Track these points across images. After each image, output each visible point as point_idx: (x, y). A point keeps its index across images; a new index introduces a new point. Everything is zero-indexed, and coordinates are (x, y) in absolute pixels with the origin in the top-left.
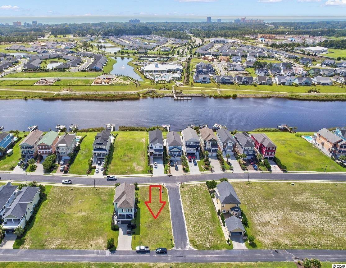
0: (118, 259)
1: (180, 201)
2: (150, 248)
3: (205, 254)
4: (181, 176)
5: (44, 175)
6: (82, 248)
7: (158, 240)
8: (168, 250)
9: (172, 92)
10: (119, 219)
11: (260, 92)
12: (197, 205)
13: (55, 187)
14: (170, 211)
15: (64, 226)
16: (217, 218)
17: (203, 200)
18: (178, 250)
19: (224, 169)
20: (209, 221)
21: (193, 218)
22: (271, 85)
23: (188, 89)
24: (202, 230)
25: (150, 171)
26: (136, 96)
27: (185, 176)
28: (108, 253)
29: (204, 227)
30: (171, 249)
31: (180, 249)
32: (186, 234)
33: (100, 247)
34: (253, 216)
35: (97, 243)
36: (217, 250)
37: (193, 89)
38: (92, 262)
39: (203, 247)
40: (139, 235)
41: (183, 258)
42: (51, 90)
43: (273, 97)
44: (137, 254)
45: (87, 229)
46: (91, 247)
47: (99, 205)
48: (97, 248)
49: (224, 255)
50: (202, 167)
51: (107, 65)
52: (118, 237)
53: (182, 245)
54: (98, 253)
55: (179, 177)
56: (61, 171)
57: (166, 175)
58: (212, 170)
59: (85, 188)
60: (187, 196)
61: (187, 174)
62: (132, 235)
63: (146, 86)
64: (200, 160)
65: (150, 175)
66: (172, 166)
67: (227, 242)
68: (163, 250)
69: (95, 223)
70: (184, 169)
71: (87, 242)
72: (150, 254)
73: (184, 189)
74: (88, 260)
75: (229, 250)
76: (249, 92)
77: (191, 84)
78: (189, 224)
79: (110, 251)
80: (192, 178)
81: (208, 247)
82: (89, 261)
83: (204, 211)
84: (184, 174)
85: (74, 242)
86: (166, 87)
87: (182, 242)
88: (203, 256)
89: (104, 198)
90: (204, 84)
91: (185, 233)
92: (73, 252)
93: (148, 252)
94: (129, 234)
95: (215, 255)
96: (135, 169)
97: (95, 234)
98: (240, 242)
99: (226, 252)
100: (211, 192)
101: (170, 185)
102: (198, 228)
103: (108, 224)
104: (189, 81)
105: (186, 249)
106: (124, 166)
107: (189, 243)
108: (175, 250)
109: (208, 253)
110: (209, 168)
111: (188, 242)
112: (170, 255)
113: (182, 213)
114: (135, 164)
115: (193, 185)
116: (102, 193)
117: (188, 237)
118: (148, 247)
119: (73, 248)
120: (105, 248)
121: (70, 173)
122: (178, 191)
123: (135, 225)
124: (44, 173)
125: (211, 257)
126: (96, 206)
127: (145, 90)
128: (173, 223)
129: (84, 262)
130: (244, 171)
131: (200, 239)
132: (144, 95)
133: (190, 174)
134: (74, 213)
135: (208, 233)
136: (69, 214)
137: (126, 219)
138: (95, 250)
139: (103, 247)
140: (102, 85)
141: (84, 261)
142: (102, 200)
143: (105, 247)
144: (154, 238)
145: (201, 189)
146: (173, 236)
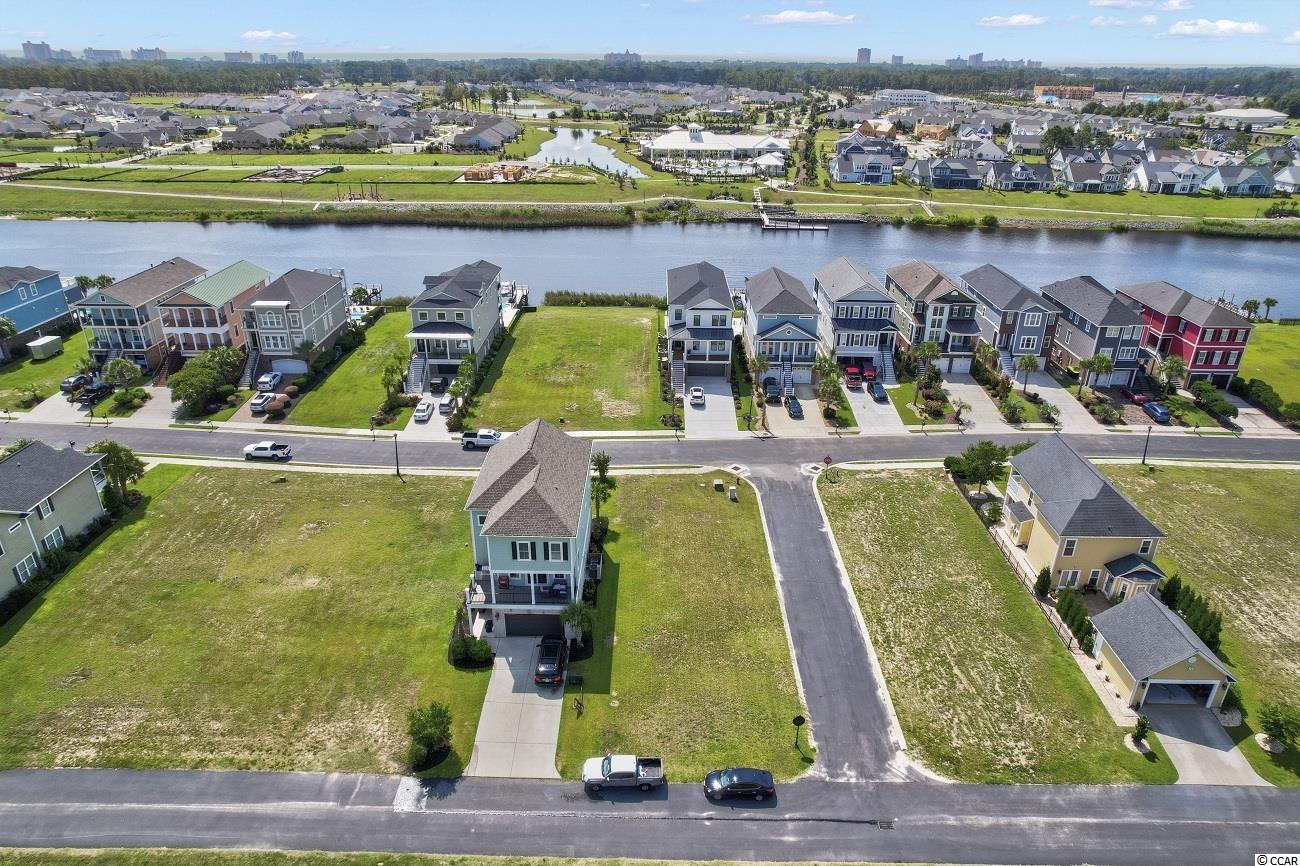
0: (467, 833)
1: (824, 537)
2: (670, 771)
3: (1014, 808)
4: (817, 440)
5: (171, 426)
6: (254, 763)
7: (719, 723)
8: (780, 779)
9: (756, 207)
10: (495, 607)
11: (1080, 215)
12: (917, 554)
13: (203, 470)
14: (778, 578)
15: (187, 640)
16: (1038, 613)
17: (942, 533)
18: (842, 780)
19: (1013, 418)
20: (997, 630)
21: (907, 612)
22: (1120, 192)
23: (811, 199)
24: (967, 674)
25: (672, 418)
26: (619, 217)
27: (839, 442)
28: (407, 795)
29: (976, 657)
30: (794, 780)
31: (850, 776)
32: (880, 692)
33: (365, 760)
34: (1233, 608)
35: (353, 736)
36: (1082, 788)
37: (832, 200)
38: (297, 853)
39: (988, 765)
40: (608, 693)
41: (876, 832)
42: (302, 197)
43: (1134, 229)
44: (587, 803)
45: (311, 658)
46: (310, 756)
47: (404, 547)
48: (348, 765)
49: (1133, 818)
50: (914, 408)
51: (520, 141)
52: (478, 703)
53: (863, 755)
54: (344, 794)
55: (807, 443)
56: (257, 414)
57: (746, 435)
58: (957, 420)
59: (350, 477)
60: (858, 516)
61: (846, 434)
62: (567, 691)
63: (657, 189)
64: (898, 386)
65: (672, 432)
66: (774, 401)
67: (1128, 742)
68: (748, 780)
69: (361, 627)
70: (829, 415)
71: (296, 725)
72: (671, 808)
73: (840, 489)
74: (268, 841)
75: (1155, 788)
76: (1041, 213)
77: (823, 186)
78: (887, 640)
79: (425, 783)
80: (870, 447)
81: (1022, 769)
82: (277, 844)
83: (959, 579)
84: (830, 434)
85: (216, 725)
86: (730, 191)
87: (862, 737)
88: (1003, 821)
89: (436, 515)
90: (873, 187)
91: (872, 686)
92: (191, 786)
93: (654, 791)
94: (547, 685)
95: (1077, 820)
96: (601, 412)
97: (350, 685)
98: (1207, 742)
99: (1139, 800)
100: (977, 503)
101: (767, 471)
102: (944, 662)
103: (435, 636)
104: (816, 177)
105: (889, 778)
106: (550, 397)
107: (903, 744)
108: (822, 781)
109: (1025, 802)
110: (945, 412)
111: (896, 735)
112: (797, 815)
113: (842, 590)
114: (599, 395)
115: (884, 474)
116: (426, 498)
117: (890, 710)
118: (656, 763)
119: (202, 761)
120: (394, 766)
121: (293, 422)
122: (811, 495)
123: (587, 638)
124: (173, 422)
125: (1052, 827)
126: (388, 549)
127: (653, 201)
128: (800, 639)
129: (246, 849)
130: (1111, 428)
131: (963, 717)
132: (650, 215)
133: (861, 435)
134: (262, 581)
135: (1004, 689)
136: (234, 585)
137: (535, 608)
138: (335, 776)
139: (383, 758)
140: (493, 183)
141: (245, 843)
142: (423, 526)
143: (396, 758)
144: (696, 714)
145: (922, 488)
146: (803, 701)
